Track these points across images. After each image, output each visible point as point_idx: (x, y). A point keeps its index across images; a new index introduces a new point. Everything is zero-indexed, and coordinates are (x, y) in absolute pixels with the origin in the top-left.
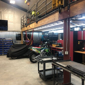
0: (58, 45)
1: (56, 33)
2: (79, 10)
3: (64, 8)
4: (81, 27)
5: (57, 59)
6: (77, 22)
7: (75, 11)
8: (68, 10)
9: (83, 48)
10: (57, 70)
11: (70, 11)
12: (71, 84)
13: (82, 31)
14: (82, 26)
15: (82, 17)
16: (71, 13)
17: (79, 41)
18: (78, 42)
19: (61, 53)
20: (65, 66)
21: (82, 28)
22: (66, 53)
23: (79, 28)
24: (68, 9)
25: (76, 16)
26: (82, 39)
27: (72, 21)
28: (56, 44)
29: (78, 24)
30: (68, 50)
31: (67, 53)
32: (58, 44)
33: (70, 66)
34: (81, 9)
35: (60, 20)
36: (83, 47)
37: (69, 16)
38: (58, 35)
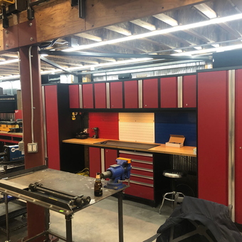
0: (17, 126)
1: (10, 91)
2: (59, 24)
3: (17, 12)
4: (77, 73)
5: (5, 168)
6: (63, 60)
7: (49, 26)
8: (28, 23)
9: (86, 131)
10: (7, 204)
11: (34, 25)
12: (48, 233)
13: (80, 86)
14: (81, 71)
15: (70, 46)
16: (37, 32)
17: (75, 110)
18: (72, 115)
19: (18, 149)
20: (22, 187)
21: (79, 76)
22: (30, 149)
23: (73, 76)
24: (30, 20)
25: (53, 42)
26: (81, 107)
27: (47, 55)
28: (12, 124)
29: (69, 66)
30: (38, 140)
31: (32, 147)
32: (15, 124)
33: (38, 186)
34: (63, 23)
35: (7, 49)
36: (85, 128)
37: (33, 40)
38: (15, 96)
